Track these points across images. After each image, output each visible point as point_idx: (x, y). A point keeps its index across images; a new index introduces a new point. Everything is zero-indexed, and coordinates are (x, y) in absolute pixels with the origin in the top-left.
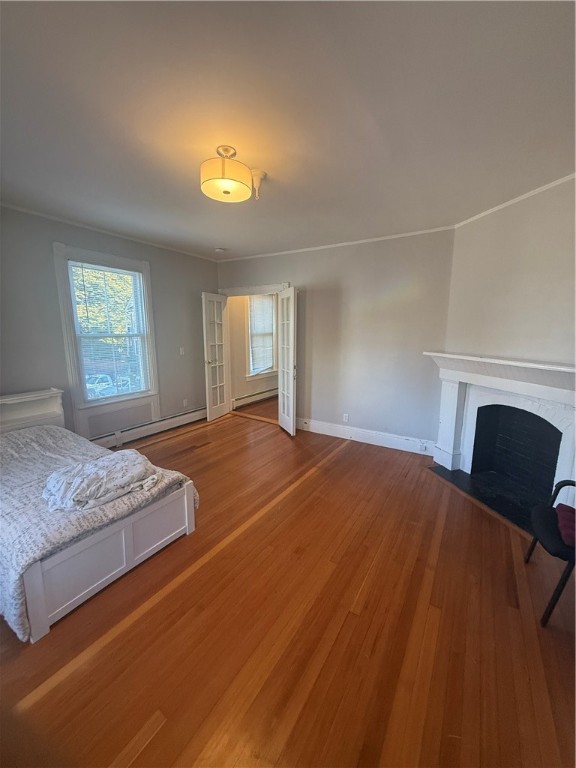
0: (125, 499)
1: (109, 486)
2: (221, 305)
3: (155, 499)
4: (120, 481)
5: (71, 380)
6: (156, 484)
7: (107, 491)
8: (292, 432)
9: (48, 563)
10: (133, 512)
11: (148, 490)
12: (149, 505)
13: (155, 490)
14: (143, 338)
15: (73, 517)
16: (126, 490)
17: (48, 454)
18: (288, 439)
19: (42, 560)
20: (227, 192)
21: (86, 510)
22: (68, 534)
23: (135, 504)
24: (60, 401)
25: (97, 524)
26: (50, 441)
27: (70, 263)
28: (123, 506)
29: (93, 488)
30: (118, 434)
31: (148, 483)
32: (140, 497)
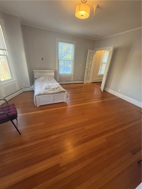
0: (53, 91)
1: (51, 88)
2: (93, 53)
3: (58, 93)
4: (53, 88)
5: (57, 69)
6: (59, 90)
7: (50, 89)
8: (102, 91)
9: (39, 96)
10: (53, 94)
11: (57, 91)
12: (56, 93)
13: (58, 91)
14: (72, 61)
15: (44, 91)
16: (54, 89)
17: (49, 81)
18: (101, 92)
19: (38, 95)
20: (82, 15)
21: (46, 91)
22: (43, 93)
23: (54, 92)
24: (54, 72)
25: (47, 93)
26: (50, 79)
27: (59, 42)
28: (52, 92)
29: (48, 87)
30: (64, 82)
31: (58, 89)
32: (55, 91)
